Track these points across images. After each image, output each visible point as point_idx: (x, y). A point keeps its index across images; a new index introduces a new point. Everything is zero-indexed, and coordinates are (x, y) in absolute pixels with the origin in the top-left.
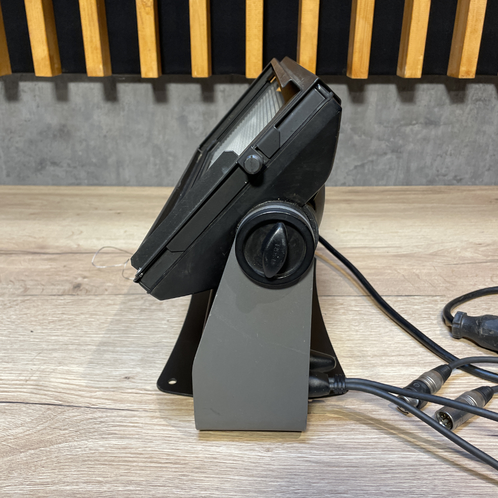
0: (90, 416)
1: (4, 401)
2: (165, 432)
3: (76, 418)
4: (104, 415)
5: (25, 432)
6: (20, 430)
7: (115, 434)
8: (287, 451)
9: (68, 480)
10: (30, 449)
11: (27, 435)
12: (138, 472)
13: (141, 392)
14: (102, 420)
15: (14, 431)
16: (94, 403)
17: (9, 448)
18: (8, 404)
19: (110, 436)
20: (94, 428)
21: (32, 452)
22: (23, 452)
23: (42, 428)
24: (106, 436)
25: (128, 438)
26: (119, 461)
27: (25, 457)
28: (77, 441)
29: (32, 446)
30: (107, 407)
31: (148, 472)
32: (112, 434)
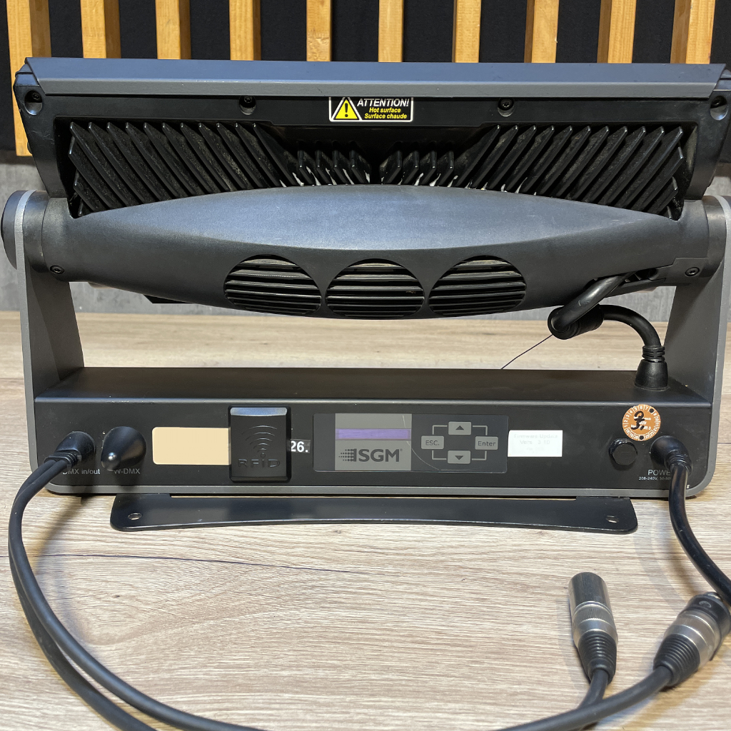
0: (292, 578)
1: (150, 555)
2: (422, 603)
3: (270, 580)
4: (316, 577)
5: (192, 597)
6: (184, 594)
7: (341, 603)
8: (637, 635)
9: (281, 661)
10: (208, 619)
11: (198, 600)
12: (396, 655)
13: (366, 550)
14: (314, 583)
15: (176, 595)
16: (295, 562)
17: (171, 617)
18: (157, 560)
19: (333, 605)
20: (303, 594)
21: (212, 622)
22: (198, 623)
23: (221, 592)
24: (328, 605)
25: (365, 609)
26: (359, 639)
27: (202, 629)
28: (281, 610)
29: (210, 615)
30: (317, 567)
31: (414, 656)
32: (336, 602)
